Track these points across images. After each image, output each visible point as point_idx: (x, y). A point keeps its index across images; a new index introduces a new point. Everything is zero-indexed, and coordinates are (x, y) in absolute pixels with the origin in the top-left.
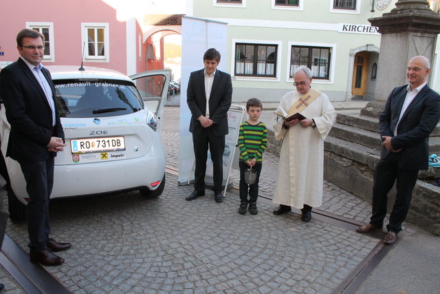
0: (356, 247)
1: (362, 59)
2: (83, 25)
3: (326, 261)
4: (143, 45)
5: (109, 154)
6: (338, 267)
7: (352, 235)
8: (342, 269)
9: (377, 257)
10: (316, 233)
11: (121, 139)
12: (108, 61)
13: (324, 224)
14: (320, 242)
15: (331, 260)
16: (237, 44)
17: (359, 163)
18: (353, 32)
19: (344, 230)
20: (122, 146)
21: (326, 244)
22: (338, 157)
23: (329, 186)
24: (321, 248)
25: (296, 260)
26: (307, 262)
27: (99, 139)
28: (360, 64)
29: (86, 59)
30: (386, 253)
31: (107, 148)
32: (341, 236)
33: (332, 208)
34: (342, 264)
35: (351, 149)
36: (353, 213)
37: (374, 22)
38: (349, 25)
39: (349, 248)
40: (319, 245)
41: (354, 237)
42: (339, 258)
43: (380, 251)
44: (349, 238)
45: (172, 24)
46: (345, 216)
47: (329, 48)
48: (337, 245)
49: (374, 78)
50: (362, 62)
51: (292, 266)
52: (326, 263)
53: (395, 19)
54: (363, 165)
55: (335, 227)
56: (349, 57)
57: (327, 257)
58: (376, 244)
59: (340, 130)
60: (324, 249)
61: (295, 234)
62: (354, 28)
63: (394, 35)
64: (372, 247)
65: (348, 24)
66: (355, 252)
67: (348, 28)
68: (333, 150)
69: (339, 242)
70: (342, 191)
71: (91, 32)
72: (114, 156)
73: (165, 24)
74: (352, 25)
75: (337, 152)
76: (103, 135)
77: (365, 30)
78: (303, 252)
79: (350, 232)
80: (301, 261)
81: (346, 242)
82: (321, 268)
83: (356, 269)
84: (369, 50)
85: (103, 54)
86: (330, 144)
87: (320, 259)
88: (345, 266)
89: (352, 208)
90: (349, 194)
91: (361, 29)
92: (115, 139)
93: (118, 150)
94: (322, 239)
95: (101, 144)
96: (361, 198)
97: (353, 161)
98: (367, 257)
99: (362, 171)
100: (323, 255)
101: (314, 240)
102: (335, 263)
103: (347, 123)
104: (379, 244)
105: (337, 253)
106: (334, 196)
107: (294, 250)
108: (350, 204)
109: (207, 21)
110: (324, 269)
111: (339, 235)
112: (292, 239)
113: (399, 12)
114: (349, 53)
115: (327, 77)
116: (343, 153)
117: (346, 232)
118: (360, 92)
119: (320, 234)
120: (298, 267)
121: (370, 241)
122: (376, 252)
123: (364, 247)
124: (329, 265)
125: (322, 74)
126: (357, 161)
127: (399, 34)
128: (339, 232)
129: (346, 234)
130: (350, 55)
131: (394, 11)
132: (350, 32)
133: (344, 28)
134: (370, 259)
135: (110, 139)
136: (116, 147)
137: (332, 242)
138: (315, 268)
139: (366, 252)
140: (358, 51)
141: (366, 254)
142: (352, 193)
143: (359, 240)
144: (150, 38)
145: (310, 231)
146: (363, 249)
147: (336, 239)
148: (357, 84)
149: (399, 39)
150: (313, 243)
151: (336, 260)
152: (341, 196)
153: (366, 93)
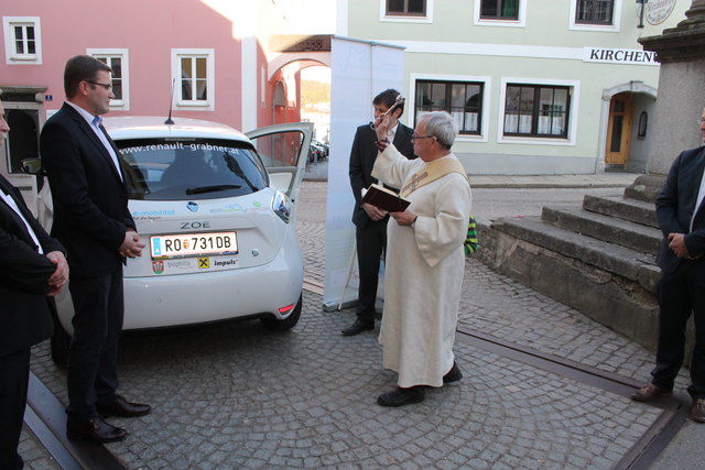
0: (621, 421)
1: (623, 104)
2: (174, 51)
3: (569, 445)
4: (268, 83)
5: (211, 261)
6: (591, 456)
7: (613, 400)
8: (599, 459)
9: (659, 441)
10: (553, 395)
11: (232, 236)
12: (212, 108)
13: (565, 380)
14: (560, 411)
15: (578, 443)
16: (417, 81)
17: (623, 278)
18: (608, 60)
19: (599, 391)
20: (233, 248)
21: (569, 414)
22: (587, 268)
23: (571, 316)
24: (560, 422)
25: (520, 442)
26: (538, 445)
27: (195, 236)
28: (620, 114)
29: (178, 106)
30: (675, 433)
31: (209, 250)
32: (594, 402)
33: (576, 353)
34: (598, 451)
35: (610, 254)
36: (614, 362)
37: (648, 44)
38: (601, 49)
39: (609, 423)
40: (558, 416)
41: (618, 404)
42: (593, 440)
43: (663, 430)
44: (608, 405)
45: (313, 50)
46: (601, 367)
47: (568, 88)
48: (589, 416)
49: (642, 135)
50: (622, 111)
51: (513, 451)
52: (571, 448)
53: (685, 38)
54: (630, 281)
55: (584, 387)
56: (600, 101)
57: (572, 438)
58: (655, 417)
59: (590, 221)
60: (567, 423)
61: (517, 396)
62: (609, 55)
63: (682, 65)
64: (649, 423)
65: (599, 49)
66: (620, 429)
67: (599, 55)
68: (579, 256)
69: (591, 413)
70: (595, 324)
71: (186, 63)
72: (219, 263)
73: (303, 51)
74: (605, 49)
75: (584, 259)
76: (202, 229)
77: (628, 58)
78: (531, 427)
79: (611, 395)
80: (529, 444)
81: (604, 414)
82: (562, 458)
83: (622, 460)
84: (634, 90)
85: (204, 98)
86: (573, 245)
87: (561, 441)
88: (602, 454)
89: (612, 354)
90: (605, 329)
91: (620, 56)
92: (222, 235)
93: (226, 254)
94: (561, 407)
95: (200, 243)
96: (627, 337)
97: (614, 274)
98: (641, 440)
99: (628, 292)
100: (564, 433)
101: (548, 408)
102: (585, 449)
103: (601, 211)
104: (661, 417)
105: (589, 431)
106: (581, 333)
107: (515, 424)
108: (607, 346)
109: (372, 44)
110: (566, 458)
111: (592, 399)
112: (511, 405)
113: (692, 26)
114: (601, 95)
115: (564, 135)
116: (596, 260)
117: (603, 394)
118: (619, 158)
119: (558, 397)
120: (522, 454)
121: (644, 412)
122: (657, 432)
123: (634, 422)
124: (576, 451)
125: (557, 129)
126: (619, 273)
127: (691, 64)
128: (591, 395)
129: (603, 399)
130: (603, 98)
131: (682, 25)
132: (604, 61)
133: (593, 54)
134: (645, 443)
135: (214, 236)
136: (224, 249)
137: (581, 412)
138: (551, 457)
139: (638, 430)
140: (616, 92)
141: (640, 435)
142: (610, 328)
143: (626, 409)
144: (278, 72)
145: (541, 392)
146: (634, 426)
147: (586, 405)
148: (614, 145)
149: (691, 72)
150: (547, 413)
151: (587, 443)
152: (592, 332)
153: (629, 159)
